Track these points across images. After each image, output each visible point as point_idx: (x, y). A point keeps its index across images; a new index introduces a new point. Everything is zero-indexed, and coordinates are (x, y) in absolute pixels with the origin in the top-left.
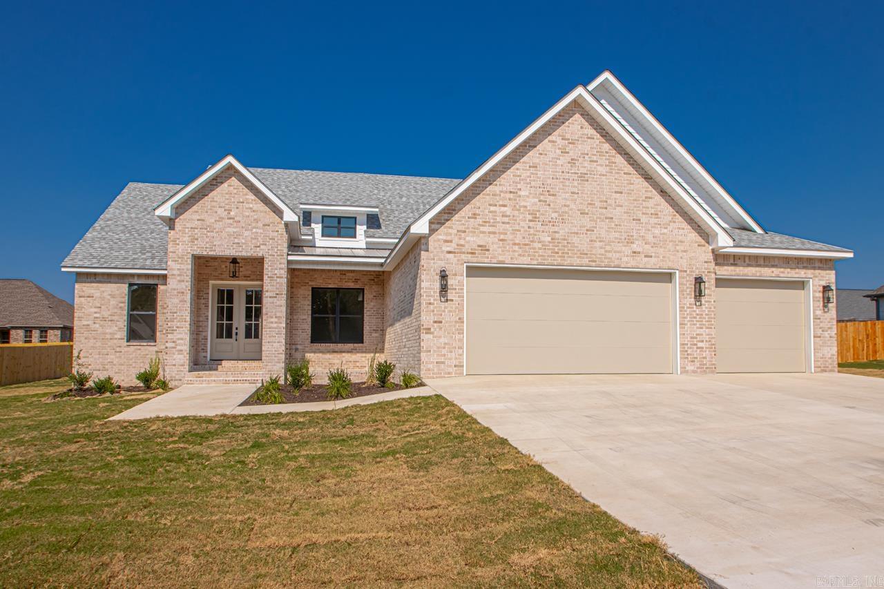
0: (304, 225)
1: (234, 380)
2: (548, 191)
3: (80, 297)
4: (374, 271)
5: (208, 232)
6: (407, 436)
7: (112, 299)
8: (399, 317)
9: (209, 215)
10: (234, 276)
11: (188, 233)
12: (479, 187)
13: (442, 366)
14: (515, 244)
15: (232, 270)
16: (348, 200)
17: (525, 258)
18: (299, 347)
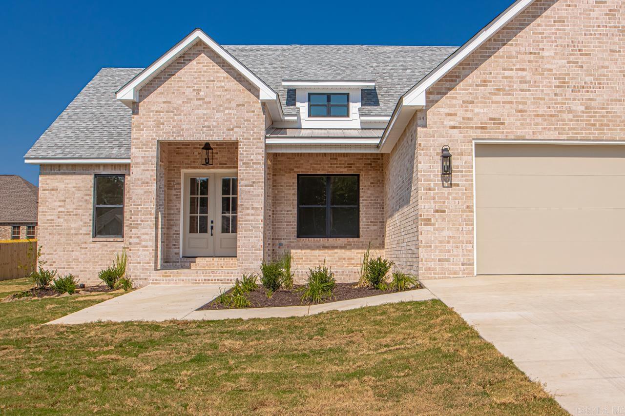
0: (288, 104)
1: (205, 280)
2: (579, 50)
3: (44, 190)
4: (371, 154)
5: (176, 115)
6: (385, 352)
7: (77, 192)
8: (398, 207)
9: (175, 97)
10: (207, 163)
11: (152, 118)
12: (490, 49)
13: (446, 264)
14: (538, 116)
15: (205, 156)
16: (339, 74)
17: (552, 132)
18: (283, 242)
